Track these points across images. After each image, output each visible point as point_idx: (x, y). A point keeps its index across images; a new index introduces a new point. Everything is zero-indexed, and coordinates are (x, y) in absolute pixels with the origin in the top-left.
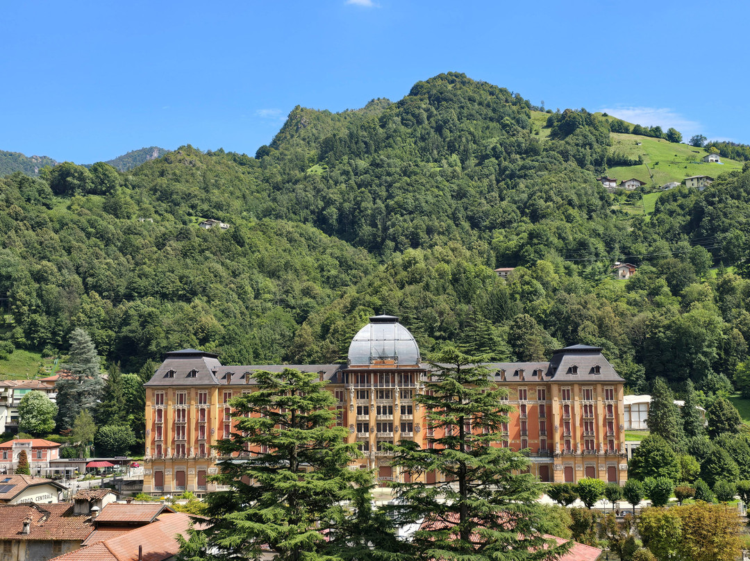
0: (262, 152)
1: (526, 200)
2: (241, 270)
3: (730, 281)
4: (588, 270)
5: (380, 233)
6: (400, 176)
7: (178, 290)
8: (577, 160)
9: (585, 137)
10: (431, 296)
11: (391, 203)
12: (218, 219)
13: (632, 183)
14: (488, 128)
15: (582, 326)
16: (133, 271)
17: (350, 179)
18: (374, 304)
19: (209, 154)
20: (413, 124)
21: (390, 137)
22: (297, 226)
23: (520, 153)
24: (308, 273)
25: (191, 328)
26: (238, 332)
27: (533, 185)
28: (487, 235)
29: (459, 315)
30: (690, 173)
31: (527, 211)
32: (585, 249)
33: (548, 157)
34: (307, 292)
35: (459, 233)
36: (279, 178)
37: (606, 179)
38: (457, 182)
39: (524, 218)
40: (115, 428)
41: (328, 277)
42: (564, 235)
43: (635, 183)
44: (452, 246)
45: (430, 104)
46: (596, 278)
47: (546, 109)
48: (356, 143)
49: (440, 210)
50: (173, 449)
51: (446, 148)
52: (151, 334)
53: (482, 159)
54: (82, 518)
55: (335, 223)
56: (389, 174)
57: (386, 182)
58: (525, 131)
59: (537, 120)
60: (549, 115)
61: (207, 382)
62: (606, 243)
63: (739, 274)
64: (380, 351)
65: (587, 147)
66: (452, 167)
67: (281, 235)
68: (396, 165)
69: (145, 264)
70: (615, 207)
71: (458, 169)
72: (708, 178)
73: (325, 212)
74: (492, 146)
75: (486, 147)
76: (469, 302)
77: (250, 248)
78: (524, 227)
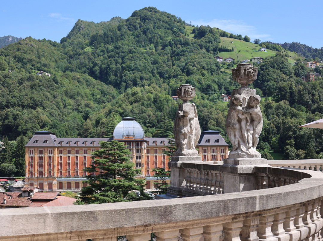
0: (63, 40)
1: (184, 66)
2: (57, 95)
3: (270, 103)
4: (211, 97)
5: (119, 79)
6: (128, 53)
7: (29, 104)
8: (206, 48)
9: (209, 38)
10: (145, 108)
11: (124, 65)
12: (44, 71)
13: (229, 59)
14: (166, 33)
15: (210, 122)
16: (9, 95)
17: (105, 54)
18: (119, 112)
19: (39, 41)
20: (133, 30)
21: (122, 35)
22: (81, 75)
23: (181, 45)
24: (87, 97)
25: (36, 121)
26: (58, 123)
27: (187, 59)
28: (167, 81)
29: (157, 117)
30: (254, 56)
31: (185, 71)
32: (210, 88)
33: (193, 47)
34: (87, 105)
35: (155, 80)
36: (72, 53)
37: (218, 57)
38: (153, 57)
39: (184, 74)
40: (7, 165)
41: (96, 99)
42: (201, 82)
43: (231, 59)
44: (153, 86)
45: (141, 21)
46: (215, 101)
47: (192, 25)
48: (107, 37)
49: (146, 69)
50: (37, 173)
51: (148, 41)
52: (18, 123)
53: (164, 47)
54: (26, 198)
55: (98, 74)
56: (123, 52)
57: (121, 56)
58: (183, 35)
59: (189, 30)
60: (193, 28)
61: (52, 145)
62: (218, 86)
63: (273, 100)
64: (127, 133)
65: (210, 43)
66: (151, 50)
67: (74, 79)
68: (126, 48)
69: (14, 91)
70: (222, 70)
71: (154, 51)
72: (261, 58)
73: (93, 69)
74: (169, 41)
75: (166, 41)
76: (161, 111)
77: (61, 85)
78: (183, 78)
